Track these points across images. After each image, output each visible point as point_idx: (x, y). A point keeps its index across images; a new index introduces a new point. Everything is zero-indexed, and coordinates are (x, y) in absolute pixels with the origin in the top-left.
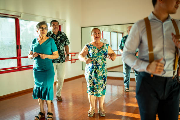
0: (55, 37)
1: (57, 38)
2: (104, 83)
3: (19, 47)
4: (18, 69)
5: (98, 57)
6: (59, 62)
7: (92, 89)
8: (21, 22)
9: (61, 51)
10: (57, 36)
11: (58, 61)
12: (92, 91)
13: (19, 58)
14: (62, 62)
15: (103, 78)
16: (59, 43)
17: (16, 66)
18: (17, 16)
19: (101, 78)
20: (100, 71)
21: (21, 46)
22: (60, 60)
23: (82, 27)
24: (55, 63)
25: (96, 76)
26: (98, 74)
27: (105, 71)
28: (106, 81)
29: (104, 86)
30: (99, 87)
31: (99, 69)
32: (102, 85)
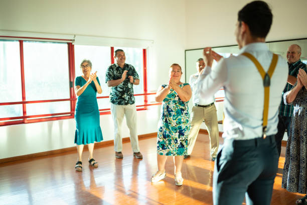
2: (179, 138)
3: (73, 85)
4: (72, 115)
5: (171, 100)
7: (162, 145)
9: (130, 89)
10: (123, 69)
11: (126, 102)
12: (161, 149)
14: (131, 104)
15: (178, 131)
17: (69, 111)
18: (71, 40)
19: (175, 130)
20: (174, 120)
22: (128, 101)
24: (122, 104)
25: (167, 127)
26: (170, 123)
27: (182, 121)
28: (183, 135)
29: (179, 142)
30: (172, 142)
31: (172, 117)
32: (176, 140)
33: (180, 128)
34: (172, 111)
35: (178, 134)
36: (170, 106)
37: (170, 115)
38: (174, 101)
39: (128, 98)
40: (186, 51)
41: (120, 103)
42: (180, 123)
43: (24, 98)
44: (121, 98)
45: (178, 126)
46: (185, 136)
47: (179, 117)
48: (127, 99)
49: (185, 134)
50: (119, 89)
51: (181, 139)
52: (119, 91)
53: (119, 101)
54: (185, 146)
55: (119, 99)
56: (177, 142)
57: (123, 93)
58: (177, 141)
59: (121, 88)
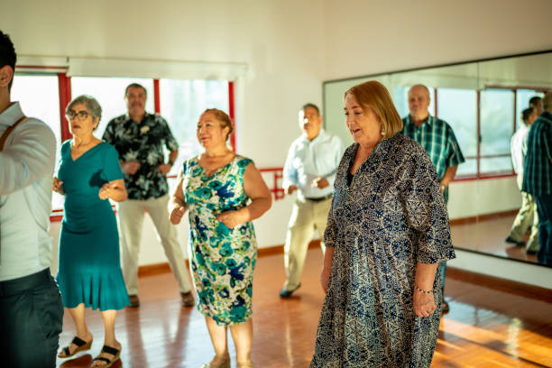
0: (135, 129)
2: (233, 286)
5: (202, 202)
9: (152, 166)
15: (228, 270)
16: (147, 144)
19: (221, 269)
20: (213, 247)
22: (150, 190)
25: (203, 263)
26: (207, 255)
27: (233, 246)
28: (241, 277)
29: (233, 296)
30: (214, 296)
31: (208, 242)
32: (225, 290)
33: (231, 263)
34: (206, 228)
35: (228, 277)
36: (200, 217)
37: (204, 236)
38: (210, 206)
39: (150, 186)
40: (325, 83)
42: (228, 252)
44: (133, 185)
45: (226, 259)
46: (245, 281)
47: (225, 241)
49: (246, 275)
51: (237, 288)
53: (130, 191)
54: (247, 301)
55: (130, 186)
56: (228, 296)
58: (228, 293)
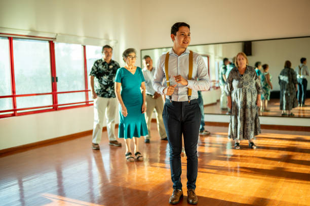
0: (107, 66)
1: (109, 67)
3: (54, 80)
4: (54, 108)
6: (109, 97)
8: (57, 46)
10: (109, 64)
13: (54, 93)
16: (112, 73)
17: (51, 104)
18: (52, 38)
21: (57, 78)
23: (142, 49)
41: (103, 96)
43: (14, 92)
44: (105, 91)
48: (111, 93)
50: (103, 83)
52: (104, 85)
53: (102, 93)
55: (103, 91)
57: (107, 87)
59: (105, 82)
